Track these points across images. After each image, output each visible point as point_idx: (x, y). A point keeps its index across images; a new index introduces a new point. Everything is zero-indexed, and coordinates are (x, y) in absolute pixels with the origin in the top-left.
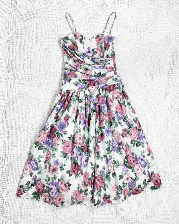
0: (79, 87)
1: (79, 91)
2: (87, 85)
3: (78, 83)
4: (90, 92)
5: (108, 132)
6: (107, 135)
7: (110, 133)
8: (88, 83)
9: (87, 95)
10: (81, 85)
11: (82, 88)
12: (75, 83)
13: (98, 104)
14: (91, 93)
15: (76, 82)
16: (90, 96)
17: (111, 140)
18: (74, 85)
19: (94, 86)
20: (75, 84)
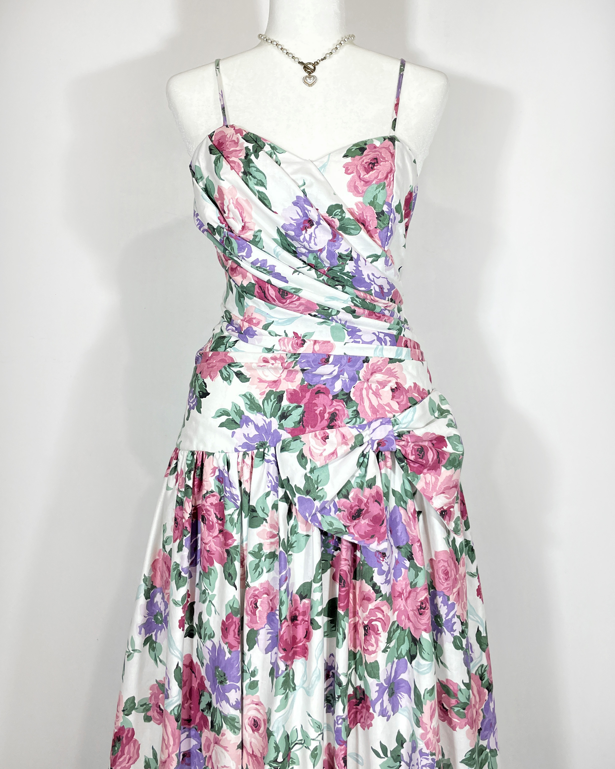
0: (246, 437)
1: (248, 460)
2: (289, 423)
3: (240, 413)
4: (309, 466)
5: (392, 694)
6: (389, 708)
7: (406, 696)
8: (296, 415)
9: (293, 483)
10: (256, 427)
11: (263, 445)
12: (227, 414)
13: (351, 534)
14: (312, 471)
15: (229, 408)
16: (308, 492)
17: (406, 735)
18: (222, 425)
19: (330, 427)
20: (224, 418)
